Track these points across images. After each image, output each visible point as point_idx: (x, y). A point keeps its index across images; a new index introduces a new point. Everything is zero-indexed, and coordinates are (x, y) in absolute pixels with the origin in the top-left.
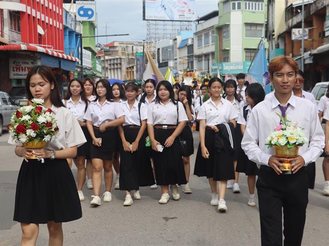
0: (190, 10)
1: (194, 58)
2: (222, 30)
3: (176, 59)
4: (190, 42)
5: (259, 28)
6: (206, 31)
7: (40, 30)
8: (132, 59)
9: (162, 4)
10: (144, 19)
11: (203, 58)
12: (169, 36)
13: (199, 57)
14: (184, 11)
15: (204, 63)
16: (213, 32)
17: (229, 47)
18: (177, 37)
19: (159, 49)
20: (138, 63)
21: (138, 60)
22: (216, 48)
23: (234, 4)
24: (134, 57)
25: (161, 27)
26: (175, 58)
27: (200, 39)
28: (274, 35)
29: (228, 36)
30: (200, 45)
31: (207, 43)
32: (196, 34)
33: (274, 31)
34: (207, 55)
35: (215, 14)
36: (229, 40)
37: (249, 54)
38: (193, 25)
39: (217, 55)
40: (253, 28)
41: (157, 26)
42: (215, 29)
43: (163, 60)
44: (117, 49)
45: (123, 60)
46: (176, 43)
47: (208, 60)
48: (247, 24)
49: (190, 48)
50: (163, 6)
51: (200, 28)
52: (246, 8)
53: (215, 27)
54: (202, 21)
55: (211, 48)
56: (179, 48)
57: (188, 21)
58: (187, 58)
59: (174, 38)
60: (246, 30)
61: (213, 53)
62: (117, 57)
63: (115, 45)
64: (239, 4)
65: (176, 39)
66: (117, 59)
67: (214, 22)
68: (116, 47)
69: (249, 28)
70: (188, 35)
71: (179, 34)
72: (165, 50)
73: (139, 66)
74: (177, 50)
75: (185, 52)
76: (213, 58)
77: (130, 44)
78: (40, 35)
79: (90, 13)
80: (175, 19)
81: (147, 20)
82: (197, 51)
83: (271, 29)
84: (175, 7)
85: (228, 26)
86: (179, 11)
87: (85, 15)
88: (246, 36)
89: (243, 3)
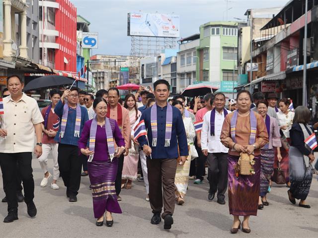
0: (173, 27)
1: (177, 76)
2: (202, 52)
3: (160, 76)
4: (173, 61)
6: (188, 51)
7: (66, 61)
8: (115, 73)
9: (147, 21)
10: (129, 34)
11: (186, 77)
12: (153, 52)
13: (182, 75)
14: (168, 28)
15: (186, 81)
17: (209, 67)
18: (161, 55)
19: (143, 65)
20: (122, 77)
21: (121, 74)
22: (197, 68)
23: (213, 30)
24: (117, 72)
25: (146, 43)
26: (159, 75)
27: (182, 59)
28: (241, 63)
29: (208, 58)
30: (182, 64)
31: (189, 62)
32: (179, 53)
33: (241, 60)
34: (189, 74)
35: (196, 37)
36: (209, 61)
37: (226, 75)
38: (177, 45)
39: (198, 74)
40: (230, 51)
41: (141, 42)
42: (196, 51)
43: (147, 76)
45: (106, 74)
46: (160, 61)
47: (190, 79)
48: (224, 48)
49: (174, 66)
50: (148, 23)
51: (183, 48)
52: (224, 34)
53: (196, 48)
54: (186, 42)
55: (193, 68)
56: (163, 66)
57: (172, 38)
58: (170, 76)
59: (159, 56)
60: (224, 53)
61: (194, 72)
62: (99, 71)
63: (97, 58)
64: (218, 30)
65: (160, 57)
66: (100, 73)
67: (196, 44)
68: (99, 60)
69: (226, 51)
70: (171, 53)
71: (163, 52)
72: (149, 66)
73: (122, 81)
74: (161, 67)
75: (168, 70)
76: (194, 76)
77: (112, 58)
78: (65, 64)
79: (93, 42)
80: (159, 36)
81: (131, 36)
82: (180, 69)
83: (239, 58)
84: (159, 24)
85: (208, 49)
86: (163, 28)
87: (89, 43)
88: (224, 58)
89: (221, 29)
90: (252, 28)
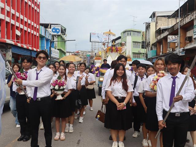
5: (139, 44)
7: (18, 33)
8: (85, 57)
10: (90, 41)
19: (96, 53)
21: (87, 58)
23: (128, 33)
25: (97, 45)
28: (150, 44)
33: (150, 42)
35: (119, 38)
40: (136, 44)
41: (95, 44)
44: (80, 54)
48: (134, 42)
50: (98, 37)
52: (133, 35)
53: (120, 43)
63: (79, 52)
64: (130, 33)
67: (119, 41)
69: (134, 44)
77: (85, 52)
78: (17, 36)
79: (58, 31)
81: (92, 42)
83: (148, 42)
84: (103, 37)
86: (104, 39)
87: (56, 32)
88: (133, 47)
89: (132, 33)
90: (157, 23)
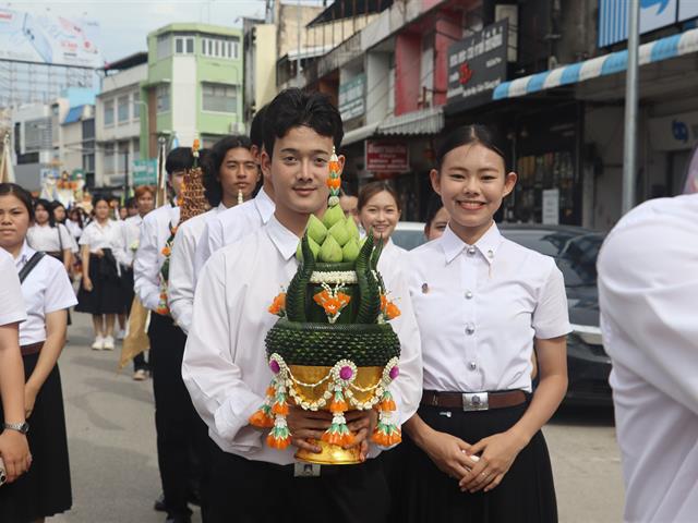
0: (87, 45)
1: (97, 148)
2: (155, 92)
3: (57, 148)
4: (87, 114)
5: (230, 94)
6: (122, 93)
9: (27, 27)
11: (116, 149)
12: (41, 97)
13: (108, 146)
14: (76, 46)
15: (117, 159)
16: (136, 96)
17: (170, 127)
18: (60, 101)
19: (18, 124)
22: (143, 129)
23: (179, 43)
25: (25, 77)
26: (55, 145)
27: (108, 109)
29: (167, 107)
30: (108, 121)
31: (123, 117)
32: (100, 97)
33: (254, 104)
34: (123, 143)
35: (140, 59)
36: (170, 115)
37: (209, 145)
38: (96, 77)
39: (144, 143)
40: (219, 93)
41: (14, 74)
42: (140, 91)
43: (28, 148)
46: (57, 114)
47: (127, 153)
48: (205, 84)
49: (89, 126)
50: (29, 32)
51: (109, 85)
52: (204, 52)
53: (141, 85)
54: (114, 72)
55: (132, 129)
56: (65, 125)
57: (85, 68)
58: (80, 147)
59: (53, 103)
60: (205, 96)
61: (136, 140)
64: (190, 43)
65: (56, 106)
67: (139, 74)
69: (210, 92)
70: (84, 98)
71: (64, 94)
72: (32, 126)
74: (60, 129)
75: (76, 134)
76: (137, 149)
80: (54, 61)
82: (102, 133)
83: (249, 100)
84: (56, 37)
85: (166, 85)
86: (63, 45)
88: (205, 108)
89: (197, 41)
90: (281, 28)
